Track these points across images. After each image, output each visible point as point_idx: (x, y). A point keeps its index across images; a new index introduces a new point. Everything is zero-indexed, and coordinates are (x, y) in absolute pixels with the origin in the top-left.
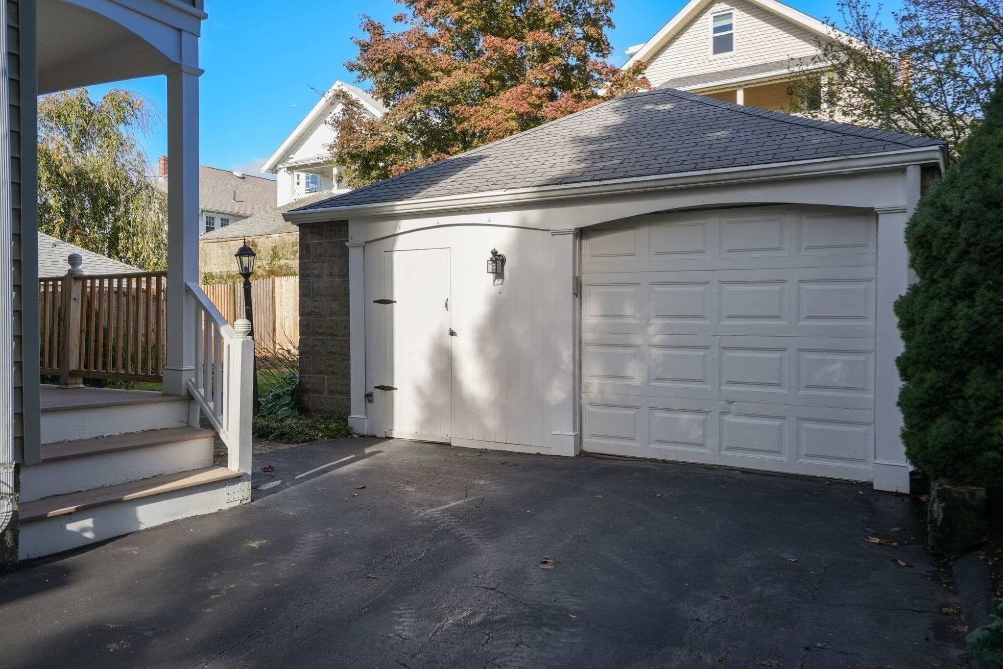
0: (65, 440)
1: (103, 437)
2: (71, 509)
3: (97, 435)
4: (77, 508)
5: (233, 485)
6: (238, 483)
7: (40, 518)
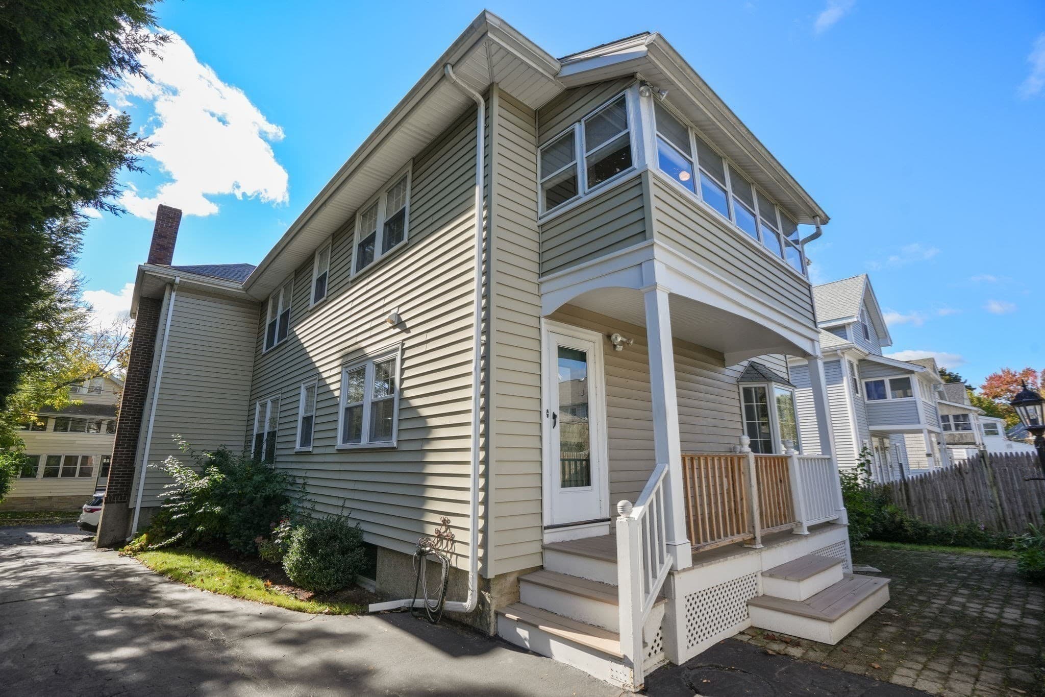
5: (616, 663)
6: (620, 664)
7: (503, 615)
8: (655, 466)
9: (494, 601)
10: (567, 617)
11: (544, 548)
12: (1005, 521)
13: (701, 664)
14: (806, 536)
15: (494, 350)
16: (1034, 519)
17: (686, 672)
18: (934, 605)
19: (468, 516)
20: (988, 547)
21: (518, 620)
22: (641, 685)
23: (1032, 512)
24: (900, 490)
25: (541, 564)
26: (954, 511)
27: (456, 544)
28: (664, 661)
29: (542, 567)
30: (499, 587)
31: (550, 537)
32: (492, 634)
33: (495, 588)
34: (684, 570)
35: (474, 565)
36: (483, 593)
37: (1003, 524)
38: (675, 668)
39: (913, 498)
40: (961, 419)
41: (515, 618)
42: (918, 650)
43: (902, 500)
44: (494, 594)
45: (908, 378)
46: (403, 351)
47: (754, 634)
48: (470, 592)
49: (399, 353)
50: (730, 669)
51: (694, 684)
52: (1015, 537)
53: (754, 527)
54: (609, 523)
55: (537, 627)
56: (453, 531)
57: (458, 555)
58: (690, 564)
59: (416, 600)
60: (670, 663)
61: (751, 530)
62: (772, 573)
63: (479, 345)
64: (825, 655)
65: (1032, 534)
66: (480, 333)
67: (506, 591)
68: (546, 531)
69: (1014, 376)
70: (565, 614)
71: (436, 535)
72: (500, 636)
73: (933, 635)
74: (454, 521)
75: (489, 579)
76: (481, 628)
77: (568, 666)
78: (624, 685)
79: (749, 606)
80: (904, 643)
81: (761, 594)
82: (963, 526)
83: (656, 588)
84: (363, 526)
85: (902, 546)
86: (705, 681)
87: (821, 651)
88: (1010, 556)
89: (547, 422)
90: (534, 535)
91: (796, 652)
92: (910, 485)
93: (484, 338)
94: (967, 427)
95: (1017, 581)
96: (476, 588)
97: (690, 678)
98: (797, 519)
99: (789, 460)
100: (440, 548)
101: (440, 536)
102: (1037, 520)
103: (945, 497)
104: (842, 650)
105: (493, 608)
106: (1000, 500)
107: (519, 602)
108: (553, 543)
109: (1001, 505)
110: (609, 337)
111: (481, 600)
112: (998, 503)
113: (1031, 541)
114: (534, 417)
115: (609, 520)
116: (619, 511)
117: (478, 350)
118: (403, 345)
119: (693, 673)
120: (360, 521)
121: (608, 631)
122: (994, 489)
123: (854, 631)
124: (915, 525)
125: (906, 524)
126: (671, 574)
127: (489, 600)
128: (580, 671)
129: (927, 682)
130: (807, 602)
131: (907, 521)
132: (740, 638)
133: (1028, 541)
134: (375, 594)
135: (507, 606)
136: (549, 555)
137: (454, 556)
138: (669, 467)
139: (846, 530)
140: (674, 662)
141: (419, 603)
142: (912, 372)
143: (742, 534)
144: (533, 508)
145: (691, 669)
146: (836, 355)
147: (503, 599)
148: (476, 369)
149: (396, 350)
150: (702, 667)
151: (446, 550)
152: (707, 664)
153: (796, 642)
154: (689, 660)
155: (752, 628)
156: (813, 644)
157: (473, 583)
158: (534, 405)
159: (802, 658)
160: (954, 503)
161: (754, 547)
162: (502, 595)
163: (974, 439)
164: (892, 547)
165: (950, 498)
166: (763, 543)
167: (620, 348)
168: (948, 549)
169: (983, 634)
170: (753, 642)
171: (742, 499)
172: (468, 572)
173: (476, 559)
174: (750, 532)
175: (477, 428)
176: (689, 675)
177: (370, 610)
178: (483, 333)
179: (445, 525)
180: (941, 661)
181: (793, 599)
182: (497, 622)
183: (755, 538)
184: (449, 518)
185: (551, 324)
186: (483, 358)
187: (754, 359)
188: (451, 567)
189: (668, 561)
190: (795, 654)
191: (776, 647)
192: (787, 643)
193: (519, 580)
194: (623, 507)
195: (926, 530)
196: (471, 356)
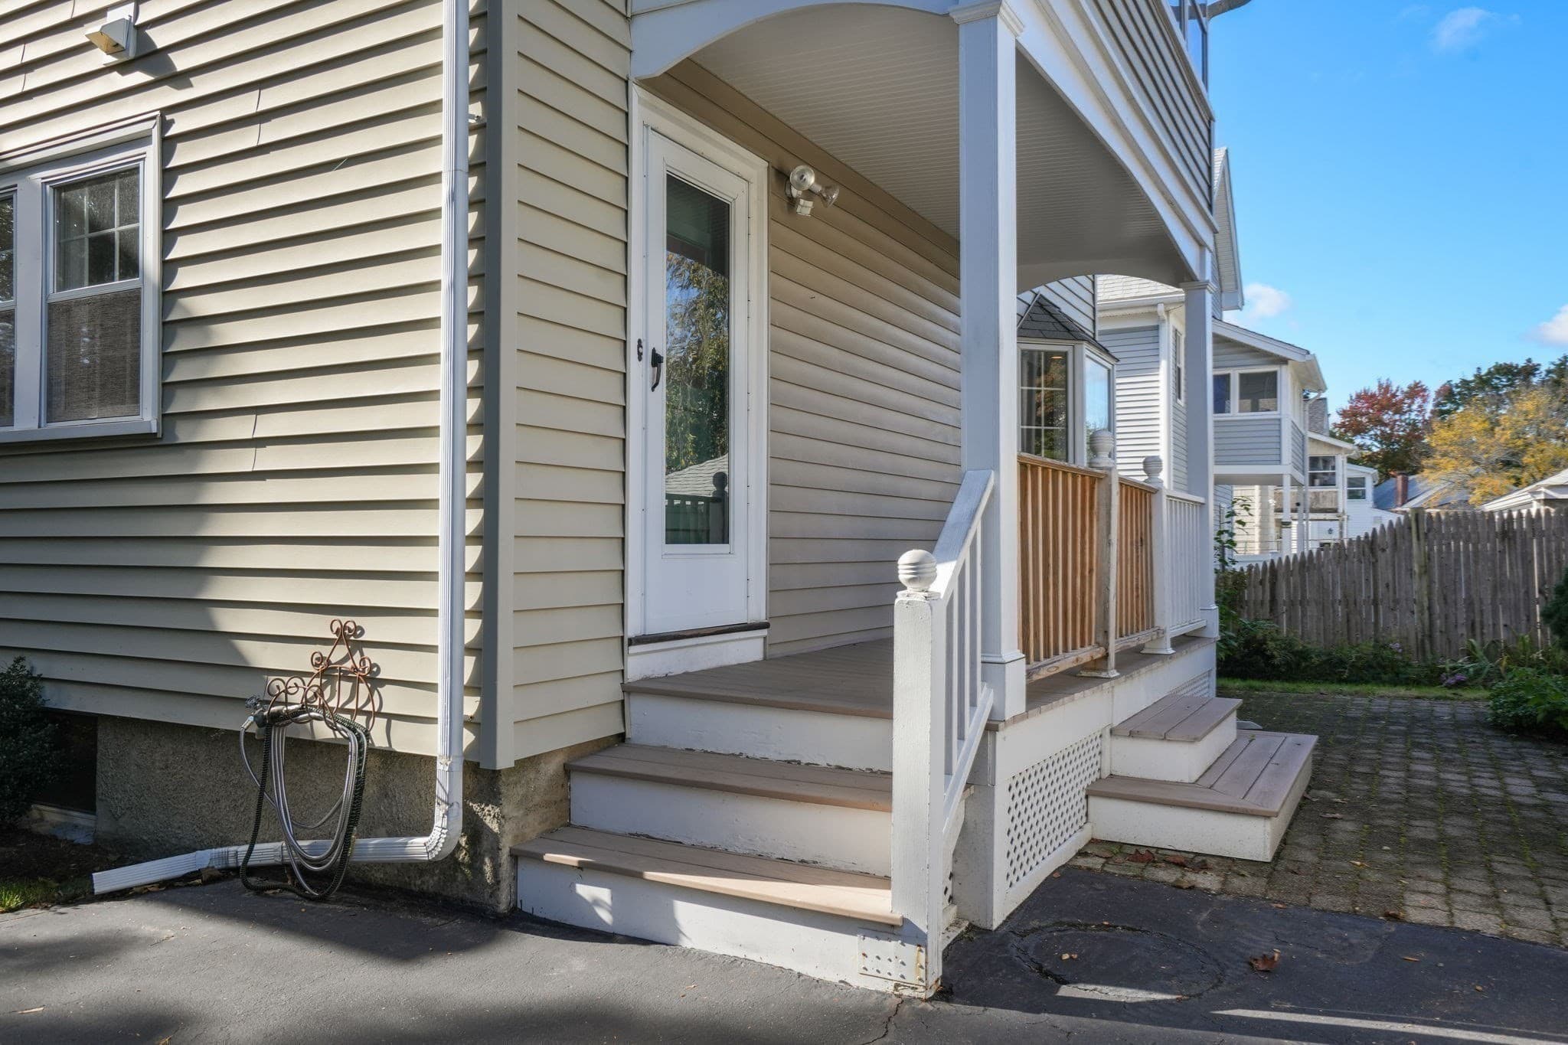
0: (741, 754)
1: (799, 763)
2: (571, 861)
3: (789, 759)
4: (579, 862)
5: (878, 938)
6: (889, 940)
7: (538, 858)
8: (962, 477)
9: (507, 827)
10: (713, 849)
11: (629, 690)
12: (1431, 636)
13: (1035, 923)
14: (1171, 656)
15: (513, 149)
16: (1478, 631)
17: (1015, 941)
18: (1390, 781)
19: (432, 613)
20: (1408, 682)
21: (581, 867)
22: (937, 981)
23: (1478, 619)
24: (1262, 583)
25: (621, 730)
26: (1348, 621)
27: (386, 691)
28: (956, 924)
29: (621, 737)
30: (520, 791)
31: (641, 664)
32: (503, 907)
33: (512, 794)
34: (1015, 719)
35: (453, 739)
36: (476, 807)
37: (1427, 642)
38: (987, 937)
39: (1283, 595)
40: (1321, 464)
41: (572, 860)
42: (1417, 858)
43: (1262, 603)
44: (508, 809)
45: (1275, 373)
46: (168, 145)
47: (1108, 855)
48: (439, 811)
49: (152, 151)
50: (1100, 927)
51: (1047, 966)
52: (1448, 665)
53: (1106, 633)
54: (764, 632)
55: (639, 876)
56: (373, 655)
57: (390, 717)
58: (1021, 708)
59: (257, 846)
60: (972, 927)
61: (1100, 639)
62: (1132, 729)
63: (463, 129)
64: (1263, 882)
65: (1472, 659)
66: (464, 93)
67: (537, 799)
68: (634, 649)
69: (1394, 396)
70: (708, 842)
71: (315, 671)
72: (527, 908)
73: (1423, 829)
74: (374, 629)
75: (499, 771)
76: (468, 895)
77: (736, 959)
78: (897, 986)
79: (1092, 800)
80: (1385, 848)
81: (1106, 774)
82: (1367, 647)
83: (963, 764)
84: (41, 666)
85: (1267, 684)
86: (1066, 956)
87: (1253, 875)
88: (1449, 695)
89: (639, 372)
90: (605, 658)
91: (1208, 881)
92: (1281, 572)
93: (476, 109)
94: (1329, 482)
95: (1489, 733)
96: (458, 797)
97: (1030, 953)
98: (1158, 623)
99: (1154, 498)
100: (333, 704)
101: (328, 672)
102: (1482, 634)
103: (1339, 595)
104: (1287, 870)
105: (506, 845)
106: (1430, 599)
107: (569, 825)
108: (647, 679)
109: (1429, 608)
110: (780, 176)
111: (473, 828)
112: (1426, 604)
113: (1471, 670)
114: (609, 355)
115: (764, 626)
116: (903, 575)
117: (459, 145)
118: (165, 125)
119: (1031, 941)
120: (22, 652)
121: (830, 869)
122: (1425, 578)
123: (1286, 833)
124: (1288, 645)
125: (1271, 644)
126: (991, 728)
127: (495, 827)
128: (773, 967)
129: (1468, 913)
130: (1204, 782)
131: (1273, 639)
132: (1081, 862)
133: (1467, 670)
134: (95, 847)
135: (541, 837)
136: (638, 707)
137: (380, 723)
138: (998, 479)
139: (1214, 648)
140: (983, 925)
141: (267, 851)
142: (1284, 361)
143: (1088, 648)
144: (603, 590)
145: (1023, 936)
146: (1155, 314)
147: (531, 818)
148: (453, 197)
149: (143, 139)
150: (1040, 928)
151: (352, 706)
152: (1049, 922)
153: (1199, 862)
154: (1009, 917)
155: (1093, 841)
156: (1231, 865)
157: (447, 782)
158: (609, 323)
159: (1222, 892)
160: (1352, 607)
161: (1103, 675)
162: (528, 811)
163: (1337, 504)
164: (1251, 687)
165: (1346, 601)
166: (1118, 667)
167: (805, 207)
168: (1345, 688)
169: (1500, 822)
170: (1110, 869)
171: (1091, 571)
172: (432, 760)
173: (458, 722)
174: (1098, 644)
175: (460, 369)
176: (1026, 948)
177: (99, 888)
178: (475, 94)
179: (348, 642)
180: (1468, 875)
181: (1175, 780)
182: (515, 878)
183: (1106, 657)
184: (360, 621)
185: (655, 109)
186: (474, 168)
187: (1042, 290)
188: (373, 751)
189: (986, 698)
190: (1208, 885)
191: (1167, 875)
192: (1181, 865)
193: (568, 770)
194: (917, 567)
195: (1304, 655)
196: (439, 160)
